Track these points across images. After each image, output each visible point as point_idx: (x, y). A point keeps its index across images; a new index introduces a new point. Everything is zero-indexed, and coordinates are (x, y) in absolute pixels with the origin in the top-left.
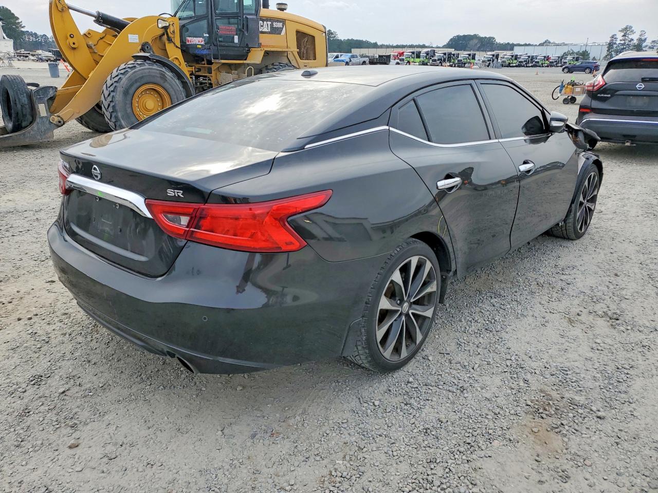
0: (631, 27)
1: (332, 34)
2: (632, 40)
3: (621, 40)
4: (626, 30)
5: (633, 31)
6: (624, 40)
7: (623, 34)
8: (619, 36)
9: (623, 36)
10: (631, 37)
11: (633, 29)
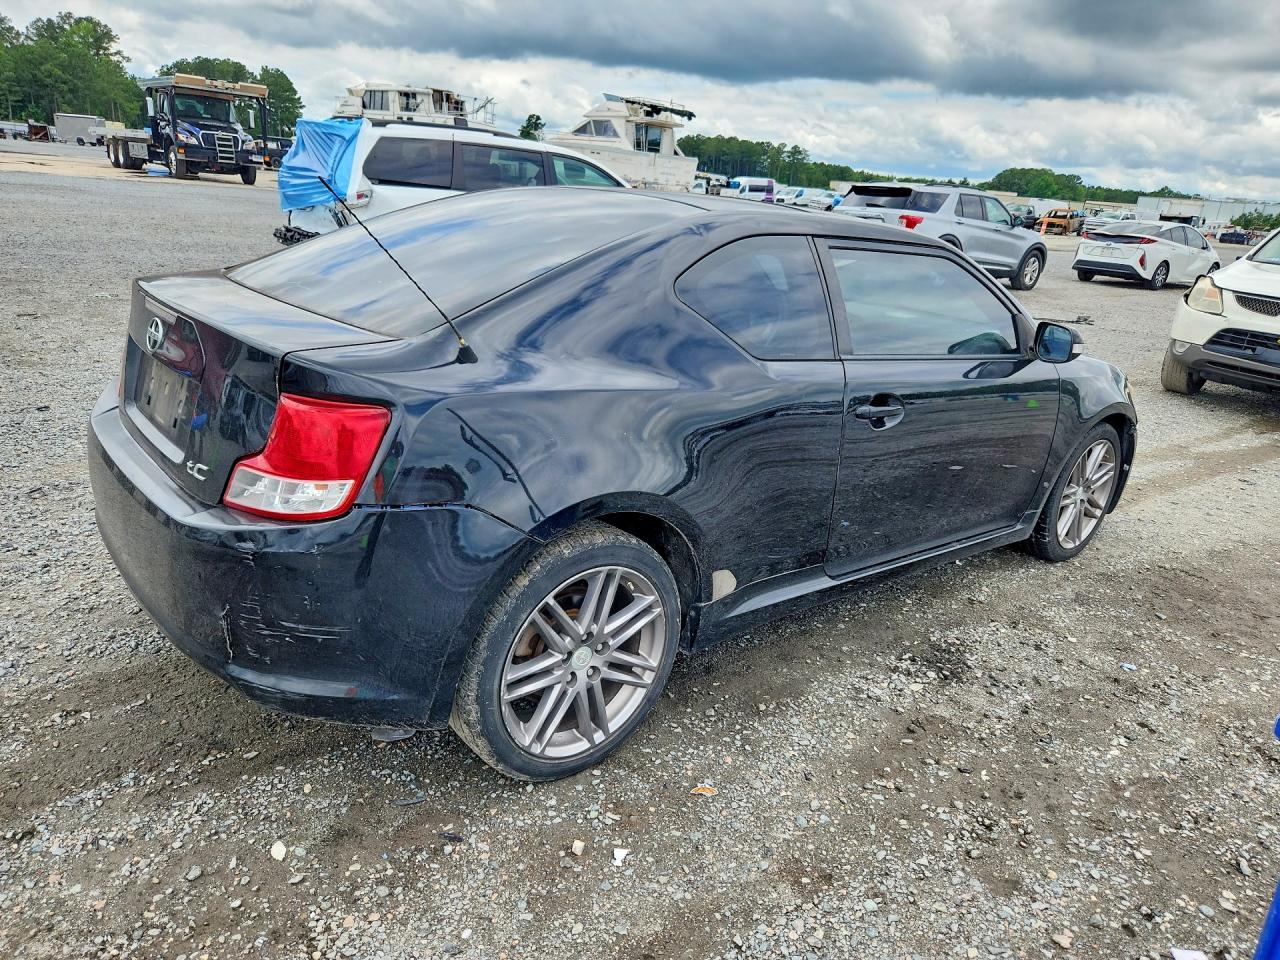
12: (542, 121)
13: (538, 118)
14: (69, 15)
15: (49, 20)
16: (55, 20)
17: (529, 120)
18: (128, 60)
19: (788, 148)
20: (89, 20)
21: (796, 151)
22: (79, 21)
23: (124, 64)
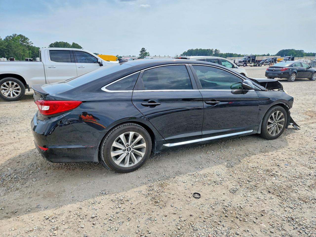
12: (145, 49)
13: (144, 49)
14: (16, 35)
15: (10, 36)
16: (12, 36)
17: (142, 49)
18: (32, 43)
19: (214, 50)
20: (20, 35)
21: (216, 50)
22: (18, 35)
23: (32, 45)
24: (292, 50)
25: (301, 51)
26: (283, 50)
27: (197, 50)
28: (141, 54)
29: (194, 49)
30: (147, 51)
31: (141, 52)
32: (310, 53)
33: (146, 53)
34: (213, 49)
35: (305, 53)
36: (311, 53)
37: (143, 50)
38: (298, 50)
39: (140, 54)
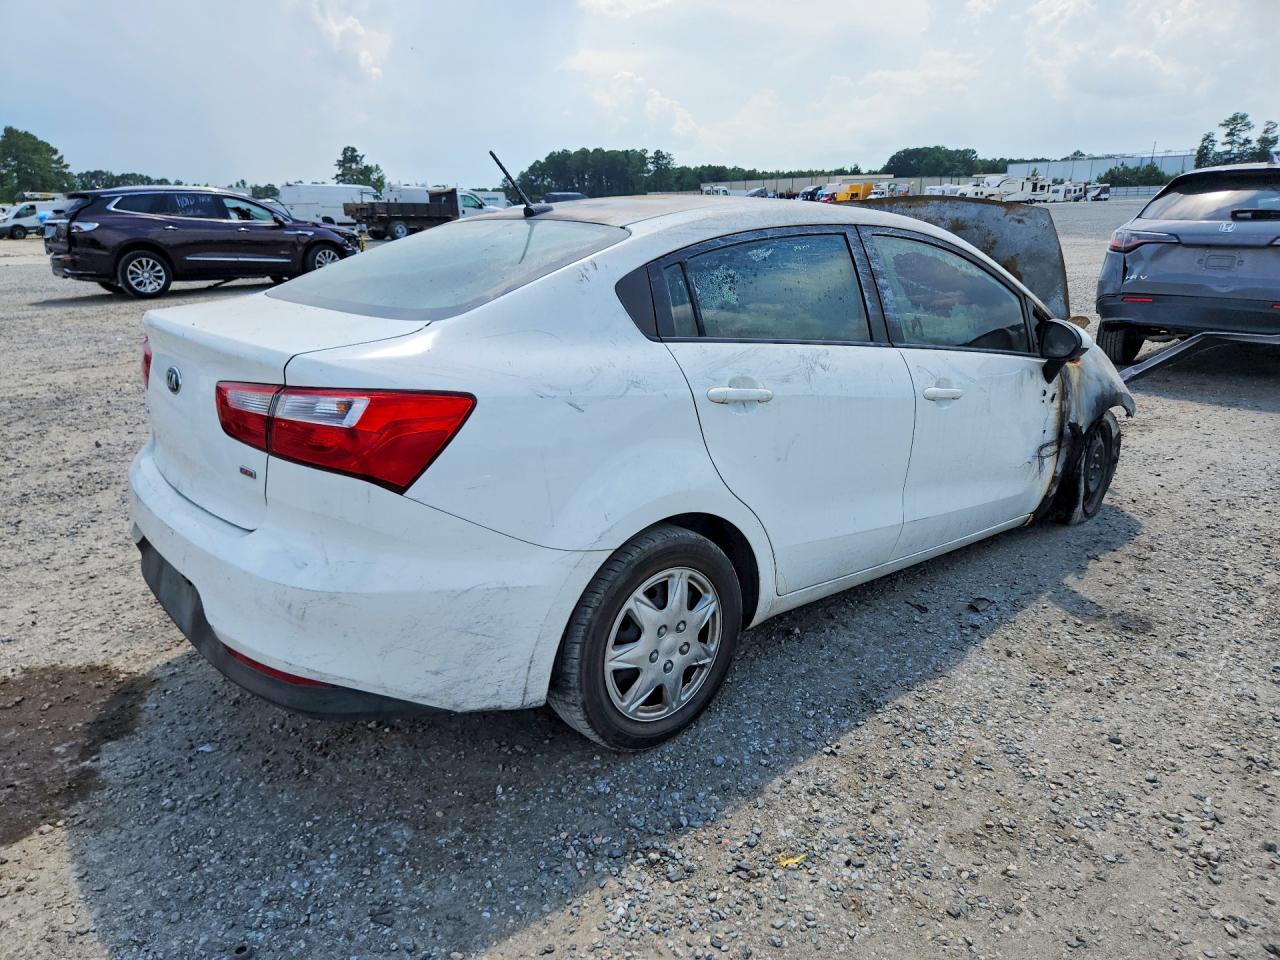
0: (1244, 117)
1: (663, 157)
2: (1247, 141)
3: (1224, 144)
4: (1236, 122)
5: (1247, 125)
6: (1231, 143)
7: (1228, 130)
8: (1220, 135)
9: (1228, 135)
10: (1244, 135)
11: (1249, 119)
24: (937, 148)
25: (967, 152)
26: (905, 151)
27: (584, 152)
28: (343, 175)
29: (573, 149)
30: (366, 162)
31: (341, 164)
32: (998, 159)
33: (368, 170)
34: (645, 151)
35: (984, 162)
36: (1002, 159)
37: (350, 157)
38: (957, 151)
39: (338, 176)
